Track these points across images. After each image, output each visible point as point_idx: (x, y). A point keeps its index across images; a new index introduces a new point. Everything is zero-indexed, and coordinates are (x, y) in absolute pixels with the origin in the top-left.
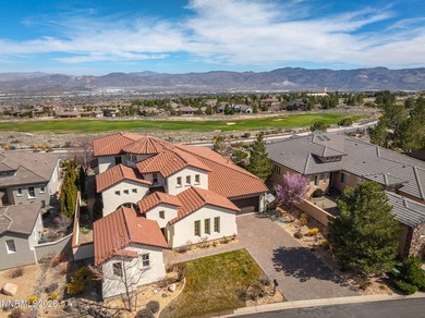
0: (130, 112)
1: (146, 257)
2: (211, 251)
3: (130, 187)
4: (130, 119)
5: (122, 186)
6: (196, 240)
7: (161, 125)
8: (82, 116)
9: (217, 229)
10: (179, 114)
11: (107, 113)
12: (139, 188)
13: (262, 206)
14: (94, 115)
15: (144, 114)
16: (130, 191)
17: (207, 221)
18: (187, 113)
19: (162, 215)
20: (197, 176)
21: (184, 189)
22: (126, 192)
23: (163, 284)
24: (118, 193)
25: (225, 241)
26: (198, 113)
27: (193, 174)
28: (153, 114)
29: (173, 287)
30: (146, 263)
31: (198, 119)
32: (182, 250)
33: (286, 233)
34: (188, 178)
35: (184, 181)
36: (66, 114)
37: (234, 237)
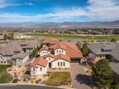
0: (66, 32)
1: (41, 68)
2: (61, 71)
3: (46, 51)
4: (66, 34)
5: (44, 51)
6: (58, 67)
7: (73, 37)
8: (54, 33)
9: (64, 65)
10: (79, 34)
11: (60, 33)
12: (48, 52)
13: (81, 62)
14: (57, 33)
15: (70, 33)
16: (46, 52)
17: (61, 63)
18: (82, 33)
19: (50, 59)
20: (62, 51)
21: (59, 54)
22: (45, 52)
23: (45, 76)
24: (43, 52)
25: (66, 69)
26: (85, 34)
27: (61, 50)
28: (72, 33)
29: (47, 77)
30: (41, 70)
31: (84, 35)
32: (54, 69)
33: (84, 70)
34: (60, 51)
35: (59, 52)
36: (50, 32)
37: (68, 68)
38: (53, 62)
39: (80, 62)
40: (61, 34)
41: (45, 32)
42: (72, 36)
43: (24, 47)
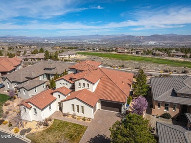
0: (148, 53)
5: (62, 81)
8: (127, 53)
9: (83, 112)
10: (173, 56)
11: (137, 53)
12: (68, 84)
14: (132, 53)
15: (154, 55)
17: (78, 106)
18: (178, 56)
19: (59, 96)
20: (88, 84)
22: (64, 84)
25: (84, 119)
26: (184, 57)
28: (159, 55)
30: (36, 113)
31: (182, 60)
32: (65, 115)
34: (84, 84)
37: (89, 119)
38: (64, 103)
39: (120, 111)
40: (137, 55)
41: (112, 51)
42: (157, 59)
43: (49, 71)
